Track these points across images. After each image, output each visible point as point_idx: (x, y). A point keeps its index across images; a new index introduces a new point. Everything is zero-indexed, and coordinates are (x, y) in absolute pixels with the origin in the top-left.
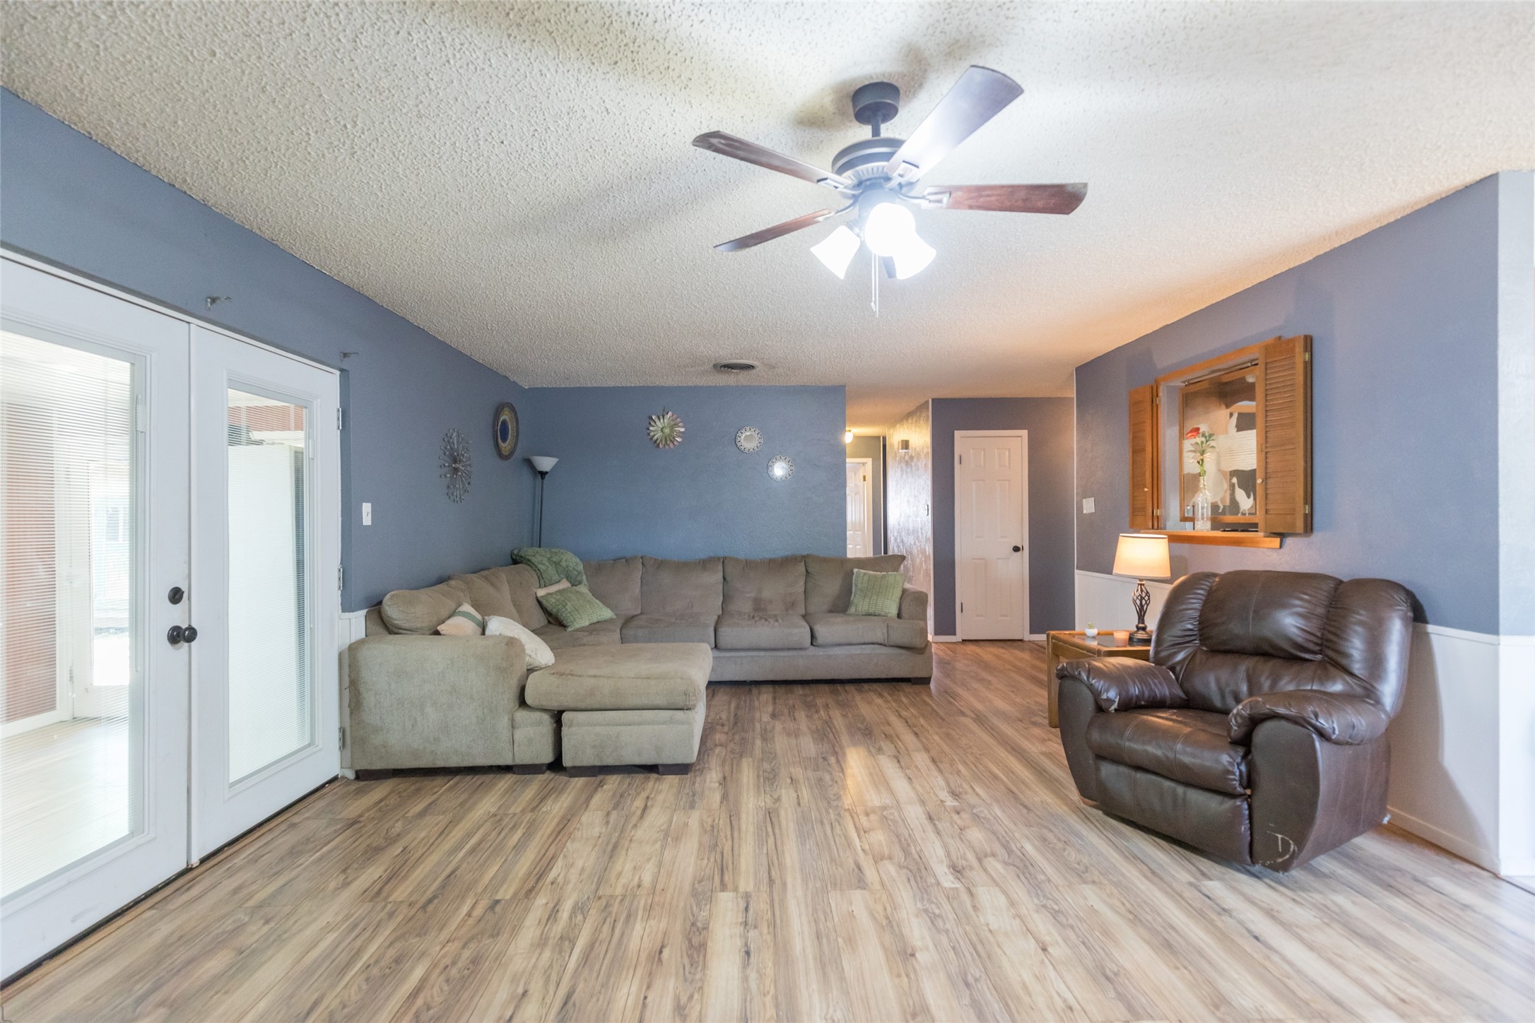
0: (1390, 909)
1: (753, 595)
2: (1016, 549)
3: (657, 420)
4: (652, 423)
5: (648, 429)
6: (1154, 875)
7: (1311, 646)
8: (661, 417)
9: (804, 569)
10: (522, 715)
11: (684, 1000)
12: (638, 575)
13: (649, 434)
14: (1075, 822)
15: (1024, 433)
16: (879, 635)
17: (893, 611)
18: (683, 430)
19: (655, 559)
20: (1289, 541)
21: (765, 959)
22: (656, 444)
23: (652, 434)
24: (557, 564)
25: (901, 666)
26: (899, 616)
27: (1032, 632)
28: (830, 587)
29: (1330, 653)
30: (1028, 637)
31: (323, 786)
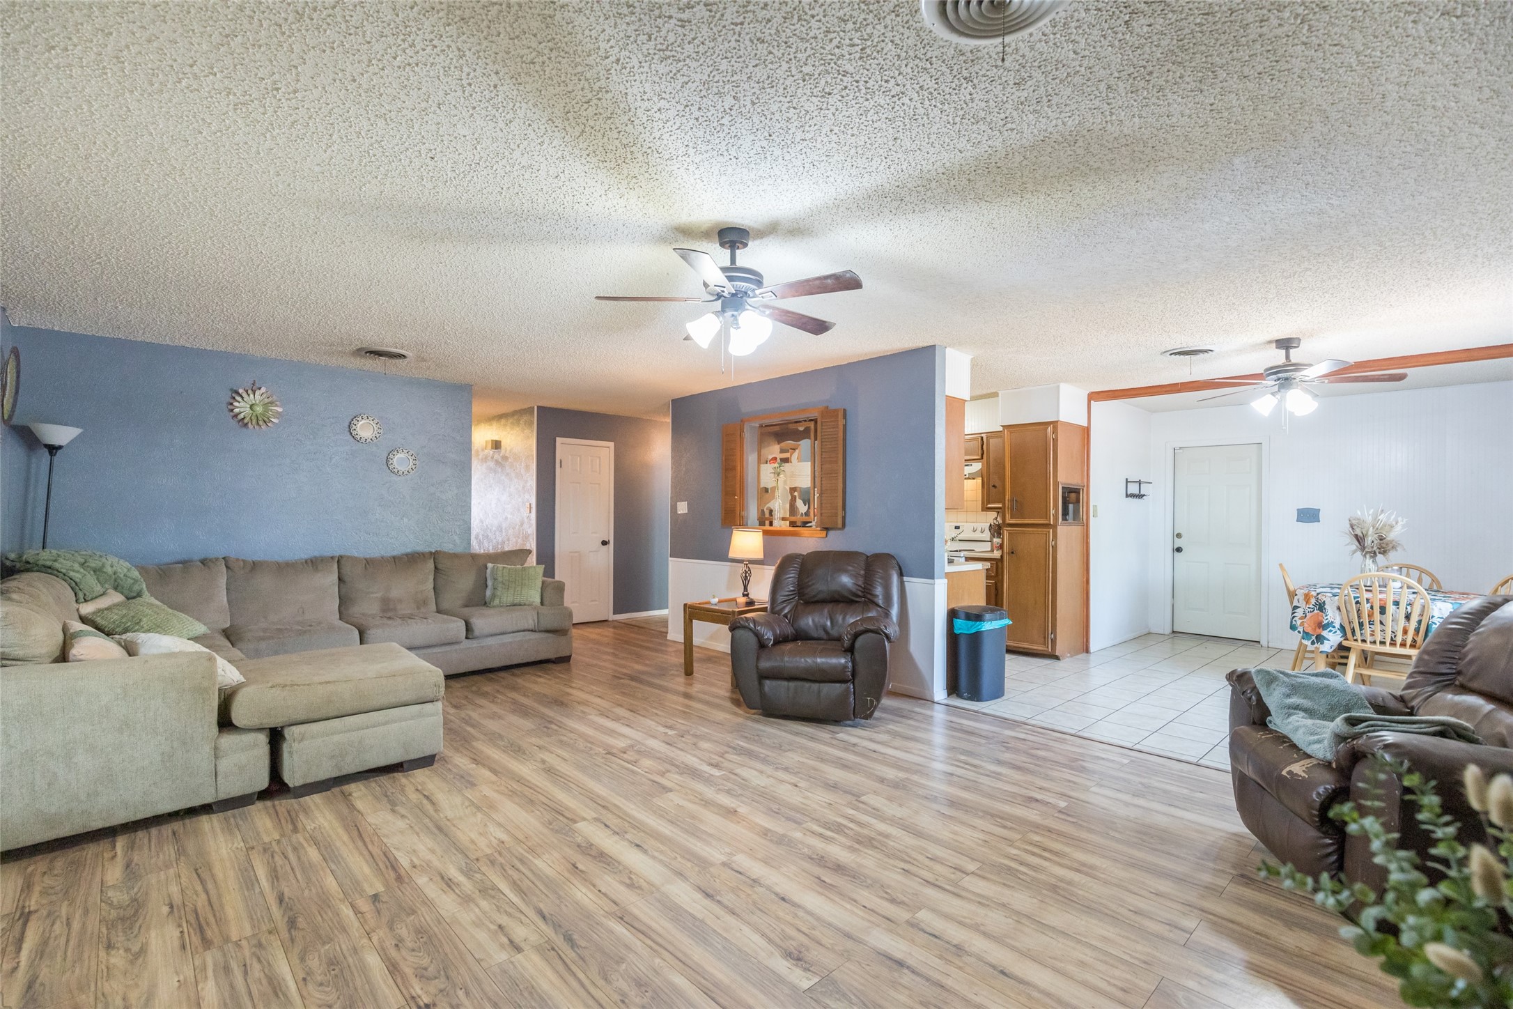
0: (909, 725)
1: (379, 595)
2: (604, 543)
3: (244, 395)
4: (238, 398)
5: (232, 404)
6: (812, 739)
7: (860, 593)
8: (250, 392)
9: (432, 566)
10: (228, 740)
11: (628, 881)
12: (223, 581)
13: (232, 410)
14: (750, 723)
15: (611, 444)
16: (530, 622)
17: (537, 599)
18: (280, 410)
19: (243, 561)
20: (831, 533)
21: (651, 843)
22: (243, 423)
23: (236, 411)
24: (98, 571)
25: (545, 647)
26: (542, 603)
27: (614, 613)
28: (464, 583)
29: (869, 596)
30: (612, 617)
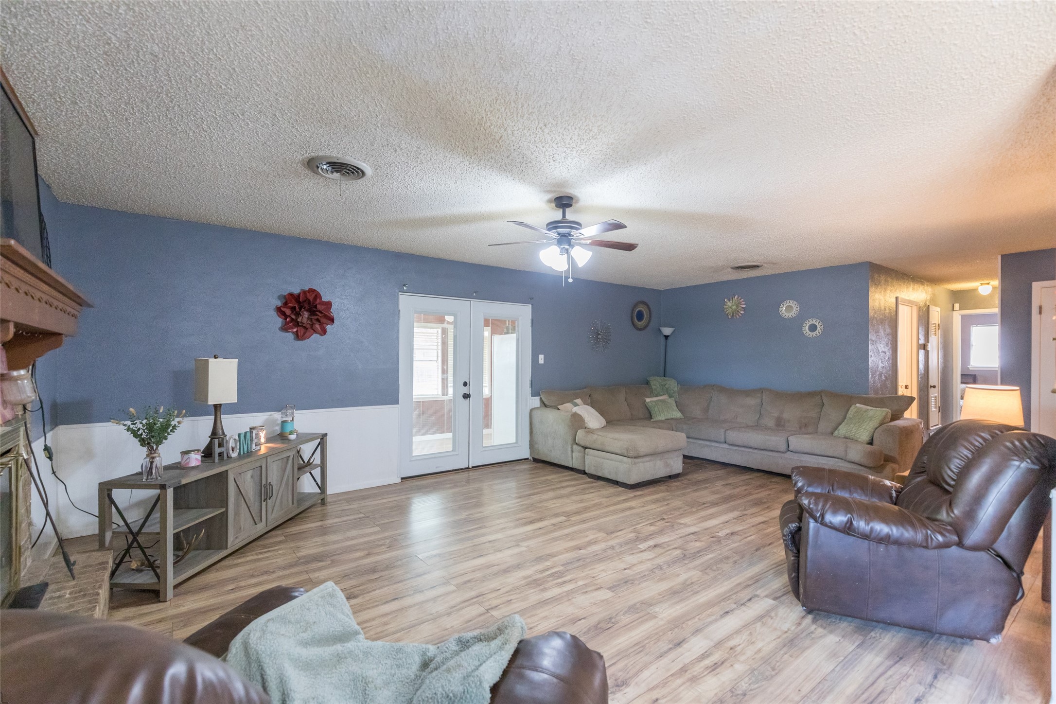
1: (776, 415)
3: (728, 302)
4: (725, 304)
5: (722, 308)
8: (731, 299)
9: (819, 401)
10: (575, 447)
12: (709, 395)
18: (744, 306)
19: (722, 387)
31: (521, 460)
